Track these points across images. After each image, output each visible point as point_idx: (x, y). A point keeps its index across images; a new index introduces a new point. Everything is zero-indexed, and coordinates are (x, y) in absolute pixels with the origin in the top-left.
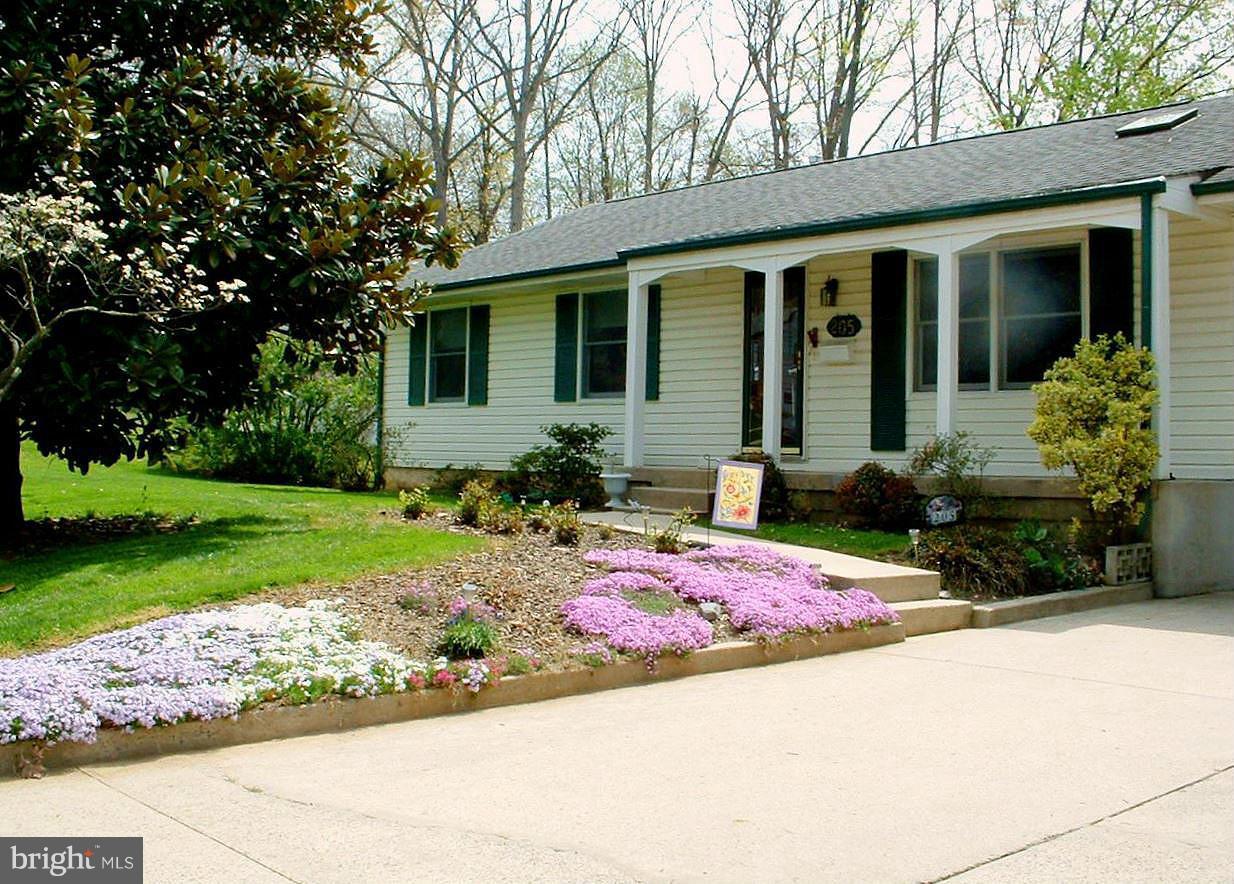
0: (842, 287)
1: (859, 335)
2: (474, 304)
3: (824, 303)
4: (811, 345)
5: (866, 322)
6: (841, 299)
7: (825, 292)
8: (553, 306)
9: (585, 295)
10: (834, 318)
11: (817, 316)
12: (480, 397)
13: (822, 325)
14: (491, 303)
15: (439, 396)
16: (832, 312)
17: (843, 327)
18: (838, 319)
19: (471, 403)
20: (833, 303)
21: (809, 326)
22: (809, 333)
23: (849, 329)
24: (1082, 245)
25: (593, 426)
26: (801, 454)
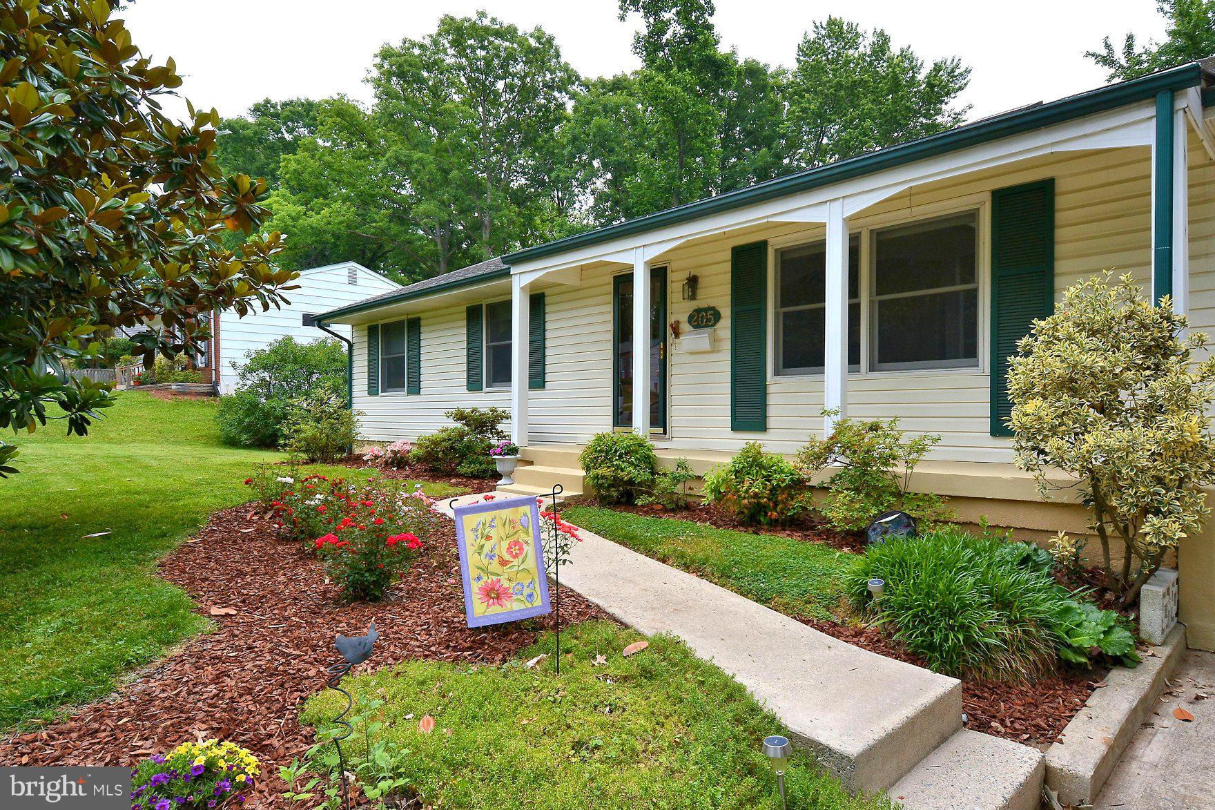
0: (702, 283)
1: (719, 325)
2: (410, 317)
3: (686, 296)
4: (673, 336)
5: (726, 312)
6: (701, 293)
7: (686, 287)
8: (464, 315)
9: (487, 305)
10: (695, 311)
11: (679, 310)
12: (415, 389)
13: (684, 318)
14: (422, 316)
15: (389, 387)
16: (694, 305)
17: (704, 319)
18: (698, 311)
19: (409, 393)
20: (693, 297)
21: (671, 319)
22: (671, 325)
23: (709, 320)
24: (981, 212)
25: (493, 410)
26: (665, 432)
